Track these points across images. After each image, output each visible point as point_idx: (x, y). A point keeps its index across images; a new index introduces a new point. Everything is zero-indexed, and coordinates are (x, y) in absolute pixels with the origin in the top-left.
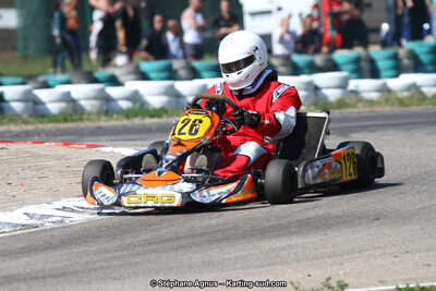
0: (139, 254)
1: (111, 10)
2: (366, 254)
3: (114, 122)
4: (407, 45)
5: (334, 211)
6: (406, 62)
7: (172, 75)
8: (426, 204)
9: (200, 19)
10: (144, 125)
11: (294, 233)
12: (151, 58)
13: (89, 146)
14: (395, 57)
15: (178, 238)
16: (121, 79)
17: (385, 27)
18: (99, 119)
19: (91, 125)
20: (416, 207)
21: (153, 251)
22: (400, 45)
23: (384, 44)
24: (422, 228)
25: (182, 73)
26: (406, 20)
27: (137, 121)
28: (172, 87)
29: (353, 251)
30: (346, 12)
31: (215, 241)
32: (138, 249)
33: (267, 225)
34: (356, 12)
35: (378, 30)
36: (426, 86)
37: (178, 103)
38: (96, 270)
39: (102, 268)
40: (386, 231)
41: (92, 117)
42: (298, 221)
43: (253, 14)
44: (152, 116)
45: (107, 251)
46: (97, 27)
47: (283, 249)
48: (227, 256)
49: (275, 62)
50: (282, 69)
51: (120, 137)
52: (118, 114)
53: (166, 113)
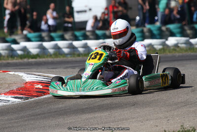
0: (26, 121)
1: (13, 10)
2: (129, 121)
3: (15, 61)
4: (148, 26)
5: (115, 101)
6: (147, 34)
7: (41, 39)
8: (156, 98)
9: (55, 14)
10: (29, 62)
11: (96, 112)
12: (32, 31)
13: (3, 72)
14: (142, 32)
15: (44, 114)
16: (18, 41)
17: (138, 18)
18: (8, 59)
19: (4, 62)
21: (33, 119)
22: (144, 26)
23: (137, 26)
24: (154, 109)
25: (46, 38)
26: (147, 15)
27: (26, 60)
28: (42, 44)
29: (123, 120)
30: (120, 11)
31: (61, 115)
32: (26, 118)
33: (84, 107)
34: (125, 11)
35: (135, 19)
36: (156, 45)
37: (44, 52)
38: (7, 128)
39: (9, 127)
40: (138, 110)
41: (5, 58)
42: (98, 106)
43: (78, 12)
44: (32, 58)
45: (12, 120)
46: (7, 17)
47: (91, 118)
48: (66, 122)
49: (88, 34)
50: (91, 37)
51: (18, 67)
52: (17, 57)
53: (39, 57)
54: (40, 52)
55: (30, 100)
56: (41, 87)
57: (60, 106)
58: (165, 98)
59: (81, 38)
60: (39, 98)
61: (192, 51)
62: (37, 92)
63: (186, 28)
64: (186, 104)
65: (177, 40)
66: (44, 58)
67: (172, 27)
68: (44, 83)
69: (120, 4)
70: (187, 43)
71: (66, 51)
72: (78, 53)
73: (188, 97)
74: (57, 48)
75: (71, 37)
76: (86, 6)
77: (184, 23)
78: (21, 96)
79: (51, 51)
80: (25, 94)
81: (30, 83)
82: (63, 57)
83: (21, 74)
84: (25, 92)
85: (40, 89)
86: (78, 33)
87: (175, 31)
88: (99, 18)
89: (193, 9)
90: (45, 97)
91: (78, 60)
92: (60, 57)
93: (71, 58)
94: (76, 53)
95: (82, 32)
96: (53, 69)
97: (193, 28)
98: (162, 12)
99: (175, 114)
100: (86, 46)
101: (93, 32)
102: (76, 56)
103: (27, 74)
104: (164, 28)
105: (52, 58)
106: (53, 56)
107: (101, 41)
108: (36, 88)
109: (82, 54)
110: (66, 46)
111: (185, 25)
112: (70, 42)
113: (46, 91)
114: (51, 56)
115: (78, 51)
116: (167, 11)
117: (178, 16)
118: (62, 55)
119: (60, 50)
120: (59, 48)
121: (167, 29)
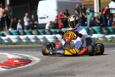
3: (3, 46)
5: (60, 71)
7: (19, 34)
8: (85, 70)
10: (11, 47)
12: (13, 29)
16: (5, 34)
24: (83, 76)
25: (22, 33)
27: (9, 46)
28: (19, 37)
37: (20, 41)
43: (40, 18)
44: (13, 45)
49: (46, 31)
50: (48, 33)
51: (4, 50)
52: (4, 44)
53: (17, 44)
54: (18, 41)
55: (11, 69)
56: (18, 62)
57: (29, 73)
58: (90, 70)
59: (41, 33)
60: (17, 68)
61: (106, 42)
62: (15, 65)
63: (103, 29)
64: (102, 73)
65: (98, 36)
66: (20, 45)
67: (95, 28)
68: (19, 59)
69: (65, 14)
70: (104, 37)
71: (33, 41)
72: (40, 42)
73: (103, 69)
74: (28, 39)
75: (36, 33)
76: (45, 15)
78: (6, 67)
79: (24, 41)
80: (8, 66)
81: (11, 59)
82: (32, 44)
83: (6, 54)
84: (8, 64)
86: (40, 31)
87: (96, 30)
90: (20, 67)
91: (40, 46)
92: (29, 44)
93: (36, 45)
94: (38, 42)
95: (43, 30)
96: (25, 51)
97: (107, 29)
100: (44, 38)
101: (49, 30)
102: (39, 44)
103: (10, 54)
104: (90, 29)
105: (25, 45)
106: (25, 44)
107: (54, 35)
108: (15, 62)
109: (42, 43)
110: (33, 38)
112: (36, 36)
113: (21, 64)
114: (24, 43)
115: (40, 41)
117: (99, 22)
118: (30, 43)
119: (30, 40)
120: (29, 39)
121: (92, 29)
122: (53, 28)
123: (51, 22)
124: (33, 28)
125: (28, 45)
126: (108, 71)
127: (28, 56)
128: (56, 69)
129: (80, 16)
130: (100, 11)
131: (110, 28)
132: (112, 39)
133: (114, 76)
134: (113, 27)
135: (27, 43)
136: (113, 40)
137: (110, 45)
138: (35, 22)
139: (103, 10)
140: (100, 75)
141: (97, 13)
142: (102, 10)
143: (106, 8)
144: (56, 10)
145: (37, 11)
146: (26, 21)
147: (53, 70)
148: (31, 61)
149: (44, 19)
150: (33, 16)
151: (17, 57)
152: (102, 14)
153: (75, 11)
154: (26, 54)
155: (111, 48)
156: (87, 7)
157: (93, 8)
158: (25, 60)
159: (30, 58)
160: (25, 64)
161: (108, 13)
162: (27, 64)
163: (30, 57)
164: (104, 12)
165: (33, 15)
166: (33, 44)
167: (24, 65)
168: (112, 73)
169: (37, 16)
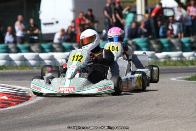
5: (79, 114)
7: (8, 50)
8: (121, 111)
11: (61, 123)
20: (116, 113)
24: (119, 122)
25: (13, 50)
28: (8, 56)
31: (26, 126)
33: (49, 119)
37: (10, 64)
43: (45, 24)
49: (55, 46)
50: (58, 49)
53: (5, 68)
54: (6, 63)
56: (7, 98)
57: (25, 117)
58: (130, 111)
59: (47, 50)
60: (5, 109)
62: (2, 103)
63: (152, 42)
64: (150, 117)
66: (10, 69)
67: (138, 41)
68: (9, 94)
69: (87, 16)
70: (153, 57)
71: (32, 62)
72: (44, 65)
73: (152, 111)
74: (23, 59)
75: (38, 49)
76: (53, 19)
77: (150, 37)
79: (18, 63)
82: (30, 69)
85: (6, 100)
86: (44, 46)
87: (141, 45)
88: (66, 31)
89: (159, 23)
90: (10, 108)
92: (26, 69)
93: (37, 70)
95: (49, 44)
96: (19, 80)
97: (159, 43)
98: (128, 26)
99: (139, 127)
100: (52, 59)
101: (60, 44)
104: (130, 42)
105: (18, 69)
106: (19, 68)
108: (2, 99)
110: (32, 58)
111: (151, 39)
112: (37, 54)
113: (12, 102)
114: (17, 67)
115: (45, 63)
116: (134, 25)
117: (145, 31)
118: (28, 67)
119: (27, 62)
120: (25, 60)
121: (133, 42)
122: (67, 41)
123: (63, 30)
124: (33, 42)
125: (24, 69)
126: (161, 114)
127: (24, 88)
128: (72, 111)
129: (113, 20)
130: (147, 12)
131: (163, 41)
132: (167, 60)
133: (170, 122)
134: (168, 38)
135: (21, 66)
136: (169, 61)
137: (164, 70)
138: (35, 30)
139: (152, 10)
140: (146, 120)
141: (142, 15)
142: (149, 10)
143: (158, 6)
144: (72, 10)
145: (39, 12)
146: (19, 29)
147: (67, 113)
148: (30, 97)
149: (50, 26)
150: (32, 21)
151: (5, 90)
152: (150, 17)
153: (103, 11)
154: (21, 86)
155: (166, 74)
156: (125, 4)
157: (135, 7)
158: (18, 95)
159: (27, 93)
160: (19, 101)
161: (161, 15)
162: (23, 102)
163: (27, 90)
164: (153, 14)
165: (33, 18)
166: (32, 69)
167: (17, 104)
168: (166, 117)
169: (40, 20)
